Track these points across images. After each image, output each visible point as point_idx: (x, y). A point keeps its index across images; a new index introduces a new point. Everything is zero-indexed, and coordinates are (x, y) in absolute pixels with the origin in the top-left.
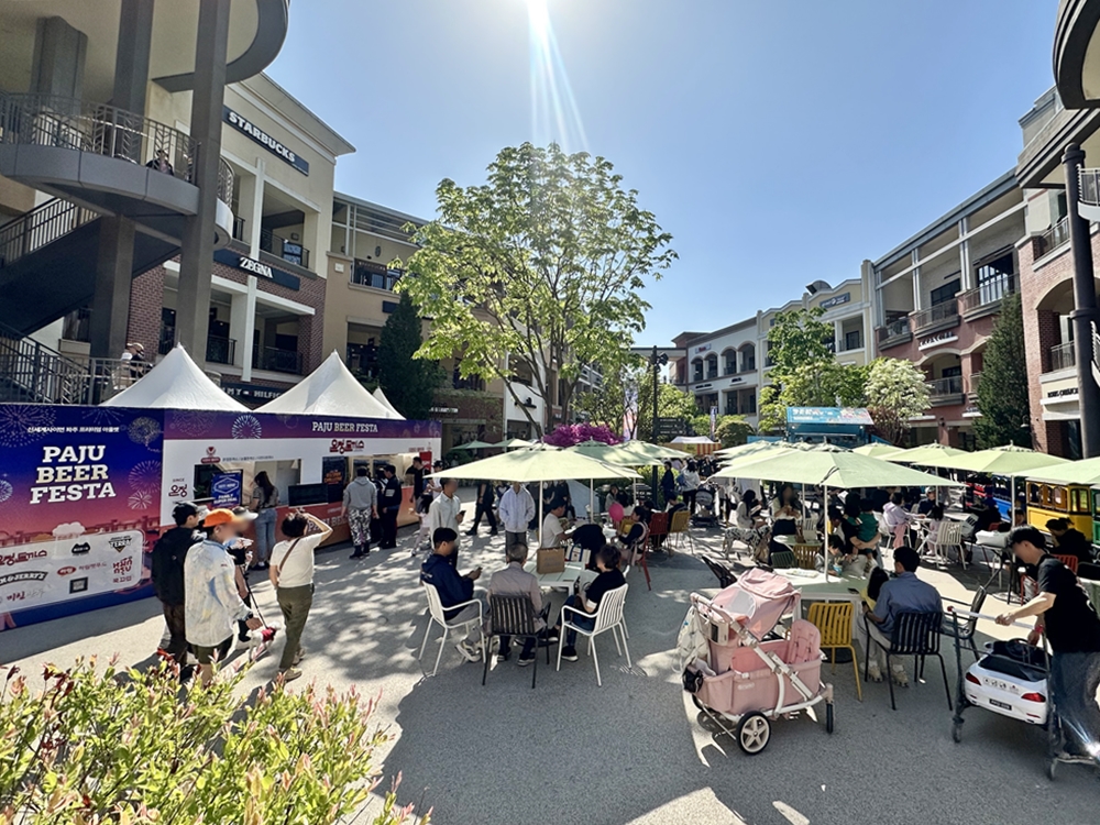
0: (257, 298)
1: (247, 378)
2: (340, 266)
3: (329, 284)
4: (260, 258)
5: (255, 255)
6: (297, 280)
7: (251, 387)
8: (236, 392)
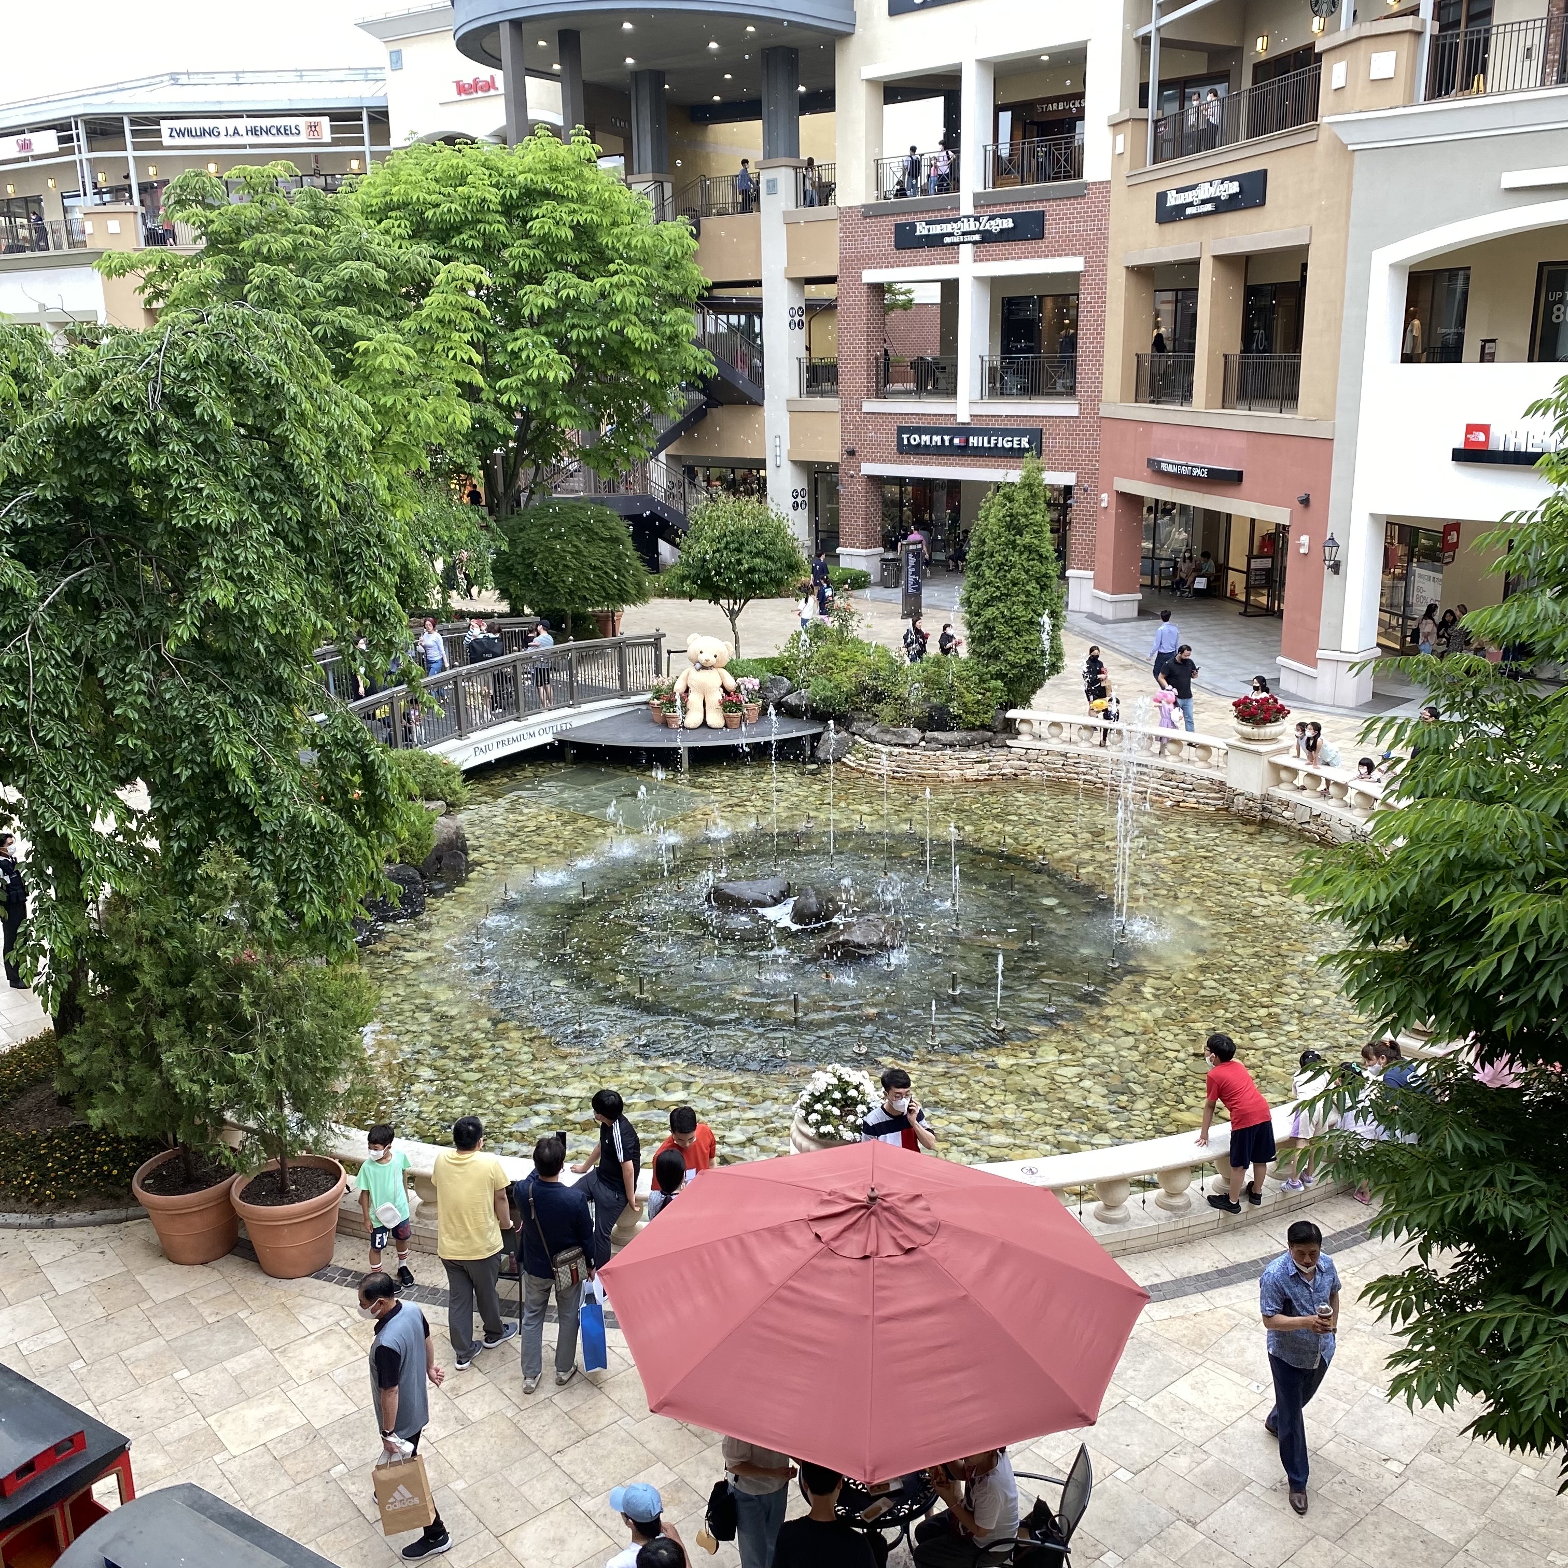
1: (963, 417)
2: (1120, 138)
3: (1114, 189)
4: (975, 207)
5: (966, 207)
6: (1039, 218)
7: (965, 431)
8: (943, 441)
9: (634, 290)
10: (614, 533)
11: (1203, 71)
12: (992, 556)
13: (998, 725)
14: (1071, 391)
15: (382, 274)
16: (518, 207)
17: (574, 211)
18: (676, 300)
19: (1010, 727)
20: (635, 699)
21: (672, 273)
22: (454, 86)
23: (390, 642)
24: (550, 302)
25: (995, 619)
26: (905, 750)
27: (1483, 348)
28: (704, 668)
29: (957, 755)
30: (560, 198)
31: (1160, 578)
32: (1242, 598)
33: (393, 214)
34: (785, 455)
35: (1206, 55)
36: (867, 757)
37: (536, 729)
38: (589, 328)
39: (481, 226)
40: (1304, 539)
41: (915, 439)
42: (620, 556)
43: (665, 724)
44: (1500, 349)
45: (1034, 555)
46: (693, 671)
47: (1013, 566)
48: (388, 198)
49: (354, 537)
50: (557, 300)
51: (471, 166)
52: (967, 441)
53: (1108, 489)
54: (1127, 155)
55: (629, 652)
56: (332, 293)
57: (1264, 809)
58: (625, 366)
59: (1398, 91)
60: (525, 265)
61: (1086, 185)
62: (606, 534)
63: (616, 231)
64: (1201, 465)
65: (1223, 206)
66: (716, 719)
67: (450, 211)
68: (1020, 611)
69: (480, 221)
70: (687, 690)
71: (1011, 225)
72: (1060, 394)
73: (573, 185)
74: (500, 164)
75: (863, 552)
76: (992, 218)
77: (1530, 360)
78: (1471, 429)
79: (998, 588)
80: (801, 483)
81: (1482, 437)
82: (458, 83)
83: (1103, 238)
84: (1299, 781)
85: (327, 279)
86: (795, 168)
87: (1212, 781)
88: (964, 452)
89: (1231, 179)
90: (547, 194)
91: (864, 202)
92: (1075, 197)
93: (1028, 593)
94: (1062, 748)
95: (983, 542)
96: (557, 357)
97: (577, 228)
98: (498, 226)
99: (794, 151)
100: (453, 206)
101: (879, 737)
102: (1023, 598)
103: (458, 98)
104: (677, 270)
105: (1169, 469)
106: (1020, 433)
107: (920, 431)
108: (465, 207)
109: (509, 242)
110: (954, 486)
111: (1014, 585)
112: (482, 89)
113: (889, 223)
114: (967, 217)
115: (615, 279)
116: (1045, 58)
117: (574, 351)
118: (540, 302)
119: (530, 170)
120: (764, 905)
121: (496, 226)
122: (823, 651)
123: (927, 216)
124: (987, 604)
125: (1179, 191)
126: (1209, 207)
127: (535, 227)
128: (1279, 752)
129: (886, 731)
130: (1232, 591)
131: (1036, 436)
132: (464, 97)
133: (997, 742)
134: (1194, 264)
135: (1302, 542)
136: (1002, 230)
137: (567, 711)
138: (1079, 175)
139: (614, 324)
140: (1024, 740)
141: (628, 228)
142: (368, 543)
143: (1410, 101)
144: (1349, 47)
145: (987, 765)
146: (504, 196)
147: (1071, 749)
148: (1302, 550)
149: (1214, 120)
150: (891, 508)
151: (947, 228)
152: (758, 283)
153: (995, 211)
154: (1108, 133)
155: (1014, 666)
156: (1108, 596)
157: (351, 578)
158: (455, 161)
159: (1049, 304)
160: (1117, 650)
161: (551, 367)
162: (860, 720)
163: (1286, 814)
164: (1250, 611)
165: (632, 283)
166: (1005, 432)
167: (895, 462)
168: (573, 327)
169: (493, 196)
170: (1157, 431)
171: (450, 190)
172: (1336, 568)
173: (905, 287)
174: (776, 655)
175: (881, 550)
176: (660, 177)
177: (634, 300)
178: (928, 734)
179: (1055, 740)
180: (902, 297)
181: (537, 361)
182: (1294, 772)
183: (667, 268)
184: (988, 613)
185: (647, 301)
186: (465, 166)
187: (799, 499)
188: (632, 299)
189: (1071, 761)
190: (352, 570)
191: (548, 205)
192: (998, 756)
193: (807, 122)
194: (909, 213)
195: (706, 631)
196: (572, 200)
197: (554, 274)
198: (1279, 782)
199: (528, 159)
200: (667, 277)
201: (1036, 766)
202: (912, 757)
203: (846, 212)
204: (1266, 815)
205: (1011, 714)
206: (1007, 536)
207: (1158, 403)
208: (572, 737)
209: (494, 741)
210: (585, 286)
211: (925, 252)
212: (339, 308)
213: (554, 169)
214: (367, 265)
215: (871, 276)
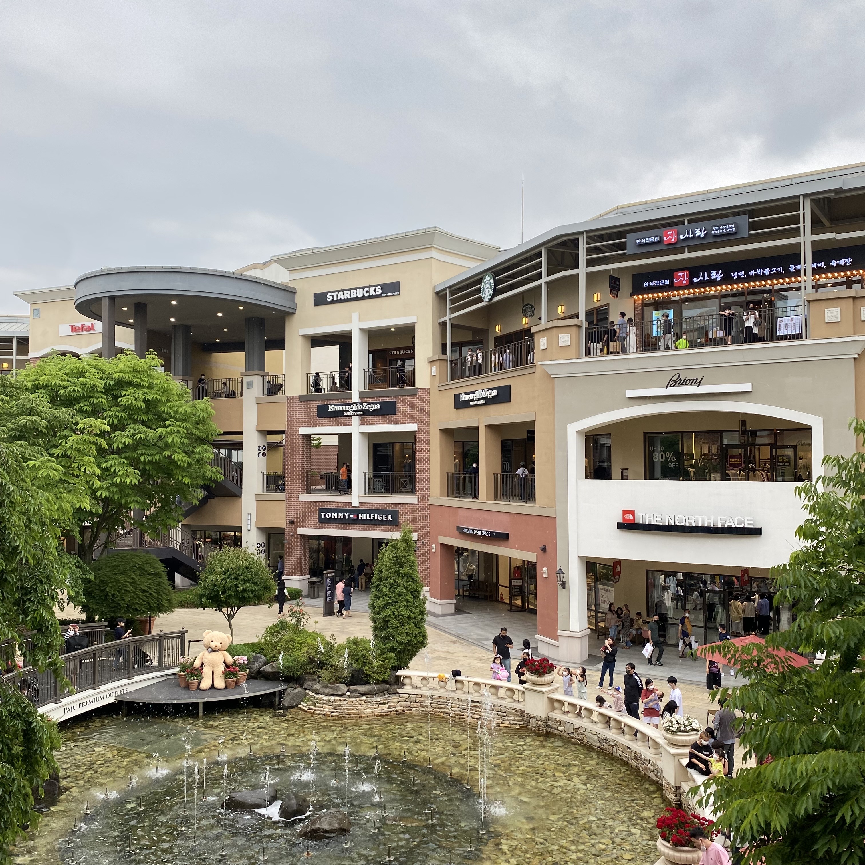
0: (361, 432)
1: (355, 503)
2: (434, 369)
3: (431, 392)
4: (360, 398)
5: (355, 398)
6: (394, 404)
7: (356, 511)
8: (344, 516)
9: (179, 435)
10: (157, 570)
11: (470, 339)
12: (386, 579)
13: (392, 680)
14: (413, 491)
15: (45, 423)
16: (113, 390)
17: (146, 393)
18: (201, 441)
19: (398, 682)
20: (167, 672)
21: (200, 426)
22: (70, 328)
23: (49, 645)
24: (128, 441)
25: (390, 616)
26: (338, 698)
27: (622, 473)
28: (213, 651)
29: (369, 700)
30: (139, 386)
31: (463, 591)
32: (508, 601)
33: (39, 391)
34: (253, 524)
35: (471, 332)
36: (314, 704)
37: (105, 694)
38: (151, 455)
39: (91, 400)
40: (545, 569)
41: (329, 515)
42: (159, 584)
43: (187, 687)
44: (630, 473)
45: (410, 579)
46: (206, 653)
47: (398, 585)
48: (37, 382)
49: (32, 578)
50: (133, 439)
51: (87, 368)
52: (358, 516)
53: (436, 542)
54: (438, 376)
55: (165, 643)
56: (12, 433)
57: (547, 726)
58: (170, 476)
59: (573, 351)
60: (115, 421)
61: (417, 389)
62: (152, 571)
63: (169, 404)
64: (487, 529)
65: (488, 402)
66: (220, 683)
67: (74, 391)
68: (403, 610)
69: (90, 397)
70: (202, 664)
71: (379, 407)
72: (408, 492)
73: (147, 380)
74: (104, 368)
75: (298, 578)
76: (369, 404)
77: (645, 479)
78: (625, 512)
79: (390, 598)
80: (262, 540)
81: (631, 517)
82: (72, 326)
83: (426, 415)
84: (565, 708)
85: (10, 425)
86: (263, 376)
87: (516, 710)
88: (356, 522)
89: (493, 389)
90: (130, 384)
91: (301, 394)
92: (412, 395)
93: (407, 601)
94: (429, 693)
95: (381, 572)
96: (133, 471)
97: (147, 402)
98: (103, 400)
99: (262, 367)
100: (76, 389)
101: (322, 690)
102: (405, 603)
103: (72, 334)
104: (203, 424)
105: (469, 532)
106: (386, 512)
107: (332, 511)
108: (83, 389)
109: (107, 408)
110: (348, 540)
111: (400, 596)
112: (86, 330)
113: (314, 406)
114: (356, 403)
115: (169, 429)
116: (393, 330)
117: (141, 467)
118: (123, 441)
119: (121, 372)
120: (261, 806)
121: (101, 400)
122: (286, 638)
123: (335, 402)
124: (384, 607)
125: (466, 394)
126: (482, 402)
127: (123, 401)
128: (552, 691)
129: (326, 687)
130: (502, 598)
131: (395, 514)
132: (75, 333)
133: (392, 691)
134: (477, 428)
135: (544, 571)
136: (374, 410)
137: (125, 681)
138: (414, 385)
139: (166, 453)
140: (407, 689)
141: (177, 403)
142: (41, 582)
143: (579, 357)
144: (548, 331)
145: (386, 706)
146: (105, 384)
147: (435, 693)
148: (545, 576)
149: (481, 362)
150: (314, 553)
151: (346, 408)
152: (241, 433)
153: (371, 400)
154: (427, 365)
155: (400, 643)
156: (438, 601)
157: (28, 604)
158: (78, 365)
159: (397, 447)
160: (447, 632)
161: (128, 476)
162: (310, 680)
163: (560, 728)
164: (513, 609)
165: (178, 432)
166: (378, 512)
167: (317, 528)
168: (142, 454)
169: (100, 384)
170: (460, 511)
171: (75, 380)
172: (564, 585)
173: (317, 437)
174: (256, 641)
175: (309, 576)
176: (186, 378)
177: (179, 441)
178: (351, 688)
179: (425, 688)
180: (315, 442)
181: (120, 473)
182: (561, 702)
183: (198, 424)
184: (386, 612)
185: (186, 441)
186: (83, 368)
187: (261, 549)
188: (177, 440)
189: (436, 701)
190: (29, 599)
191: (131, 390)
192: (393, 699)
193: (268, 354)
194: (325, 400)
195: (214, 627)
196: (144, 387)
197: (133, 426)
198: (553, 709)
199: (121, 365)
200: (197, 429)
201: (415, 704)
202: (342, 703)
203: (290, 399)
204: (549, 730)
205: (399, 673)
206: (395, 568)
207: (460, 497)
208: (128, 698)
209: (77, 703)
210: (151, 433)
211: (333, 420)
212: (17, 442)
213: (135, 371)
214: (35, 418)
215: (303, 431)
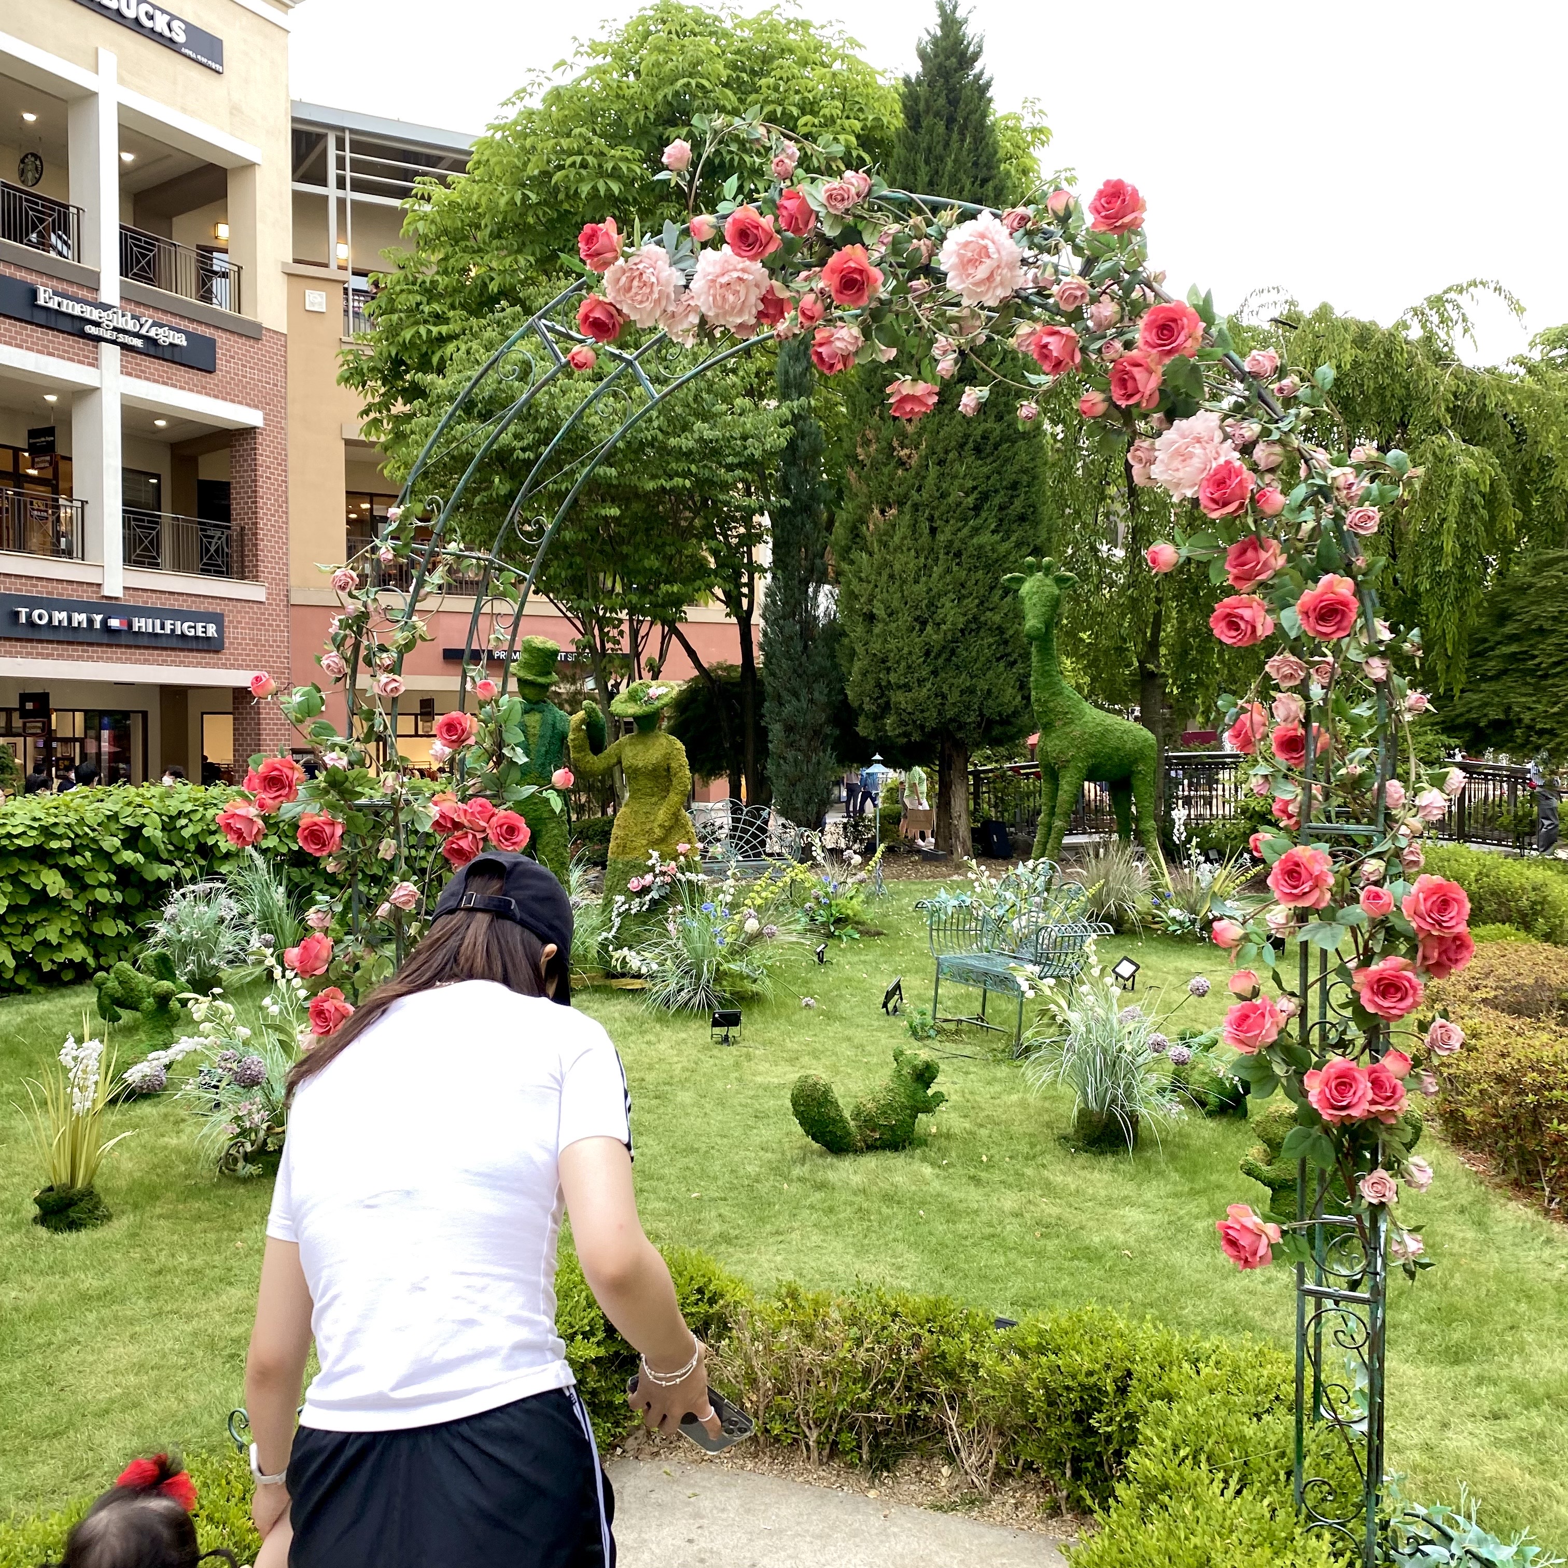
0: (123, 396)
1: (113, 589)
5: (111, 293)
6: (210, 346)
7: (121, 609)
8: (90, 622)
41: (41, 617)
52: (130, 624)
61: (261, 327)
71: (184, 344)
76: (156, 325)
83: (279, 396)
88: (126, 640)
92: (248, 338)
106: (203, 617)
107: (51, 605)
114: (116, 308)
123: (61, 287)
136: (171, 346)
